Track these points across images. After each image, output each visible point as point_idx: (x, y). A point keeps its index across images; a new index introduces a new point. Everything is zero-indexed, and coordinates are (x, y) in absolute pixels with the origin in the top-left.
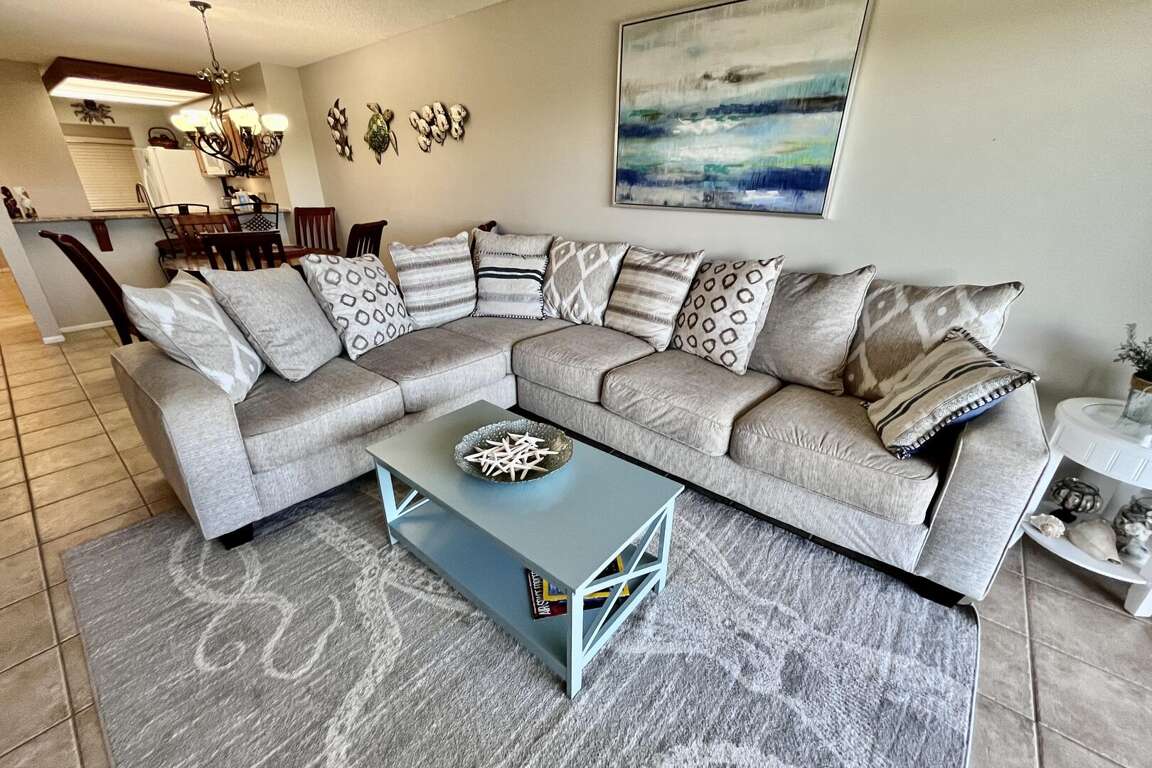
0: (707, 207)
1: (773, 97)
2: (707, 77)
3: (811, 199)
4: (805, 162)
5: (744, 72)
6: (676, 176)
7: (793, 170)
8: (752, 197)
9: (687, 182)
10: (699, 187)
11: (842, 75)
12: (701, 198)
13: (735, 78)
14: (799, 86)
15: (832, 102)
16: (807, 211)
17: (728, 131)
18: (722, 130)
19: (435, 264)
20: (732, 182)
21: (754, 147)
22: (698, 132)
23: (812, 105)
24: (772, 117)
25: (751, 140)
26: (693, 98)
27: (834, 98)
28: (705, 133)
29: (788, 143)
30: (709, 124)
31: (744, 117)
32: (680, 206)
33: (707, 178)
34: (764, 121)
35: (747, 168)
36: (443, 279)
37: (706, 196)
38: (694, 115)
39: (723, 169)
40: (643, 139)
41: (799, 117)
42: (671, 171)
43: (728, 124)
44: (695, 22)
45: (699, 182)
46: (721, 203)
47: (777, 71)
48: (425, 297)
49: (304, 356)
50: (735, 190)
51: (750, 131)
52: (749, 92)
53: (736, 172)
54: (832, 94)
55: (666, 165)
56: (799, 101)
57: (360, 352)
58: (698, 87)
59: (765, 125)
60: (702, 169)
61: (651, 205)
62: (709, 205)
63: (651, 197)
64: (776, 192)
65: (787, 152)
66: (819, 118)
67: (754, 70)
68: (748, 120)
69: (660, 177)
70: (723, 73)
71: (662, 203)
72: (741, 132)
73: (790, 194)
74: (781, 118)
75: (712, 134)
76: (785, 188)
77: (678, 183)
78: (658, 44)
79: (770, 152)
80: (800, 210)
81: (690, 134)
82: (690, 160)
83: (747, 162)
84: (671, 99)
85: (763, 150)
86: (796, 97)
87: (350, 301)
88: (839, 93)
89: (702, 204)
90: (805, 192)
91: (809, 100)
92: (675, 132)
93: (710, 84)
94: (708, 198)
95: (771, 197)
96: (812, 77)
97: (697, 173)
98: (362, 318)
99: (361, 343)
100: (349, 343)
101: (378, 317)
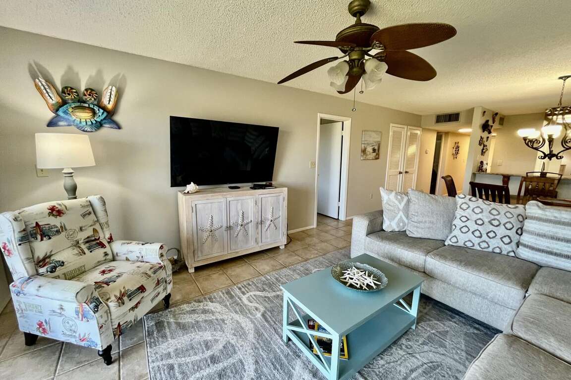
48: (533, 240)
49: (420, 230)
57: (451, 243)
87: (464, 219)
98: (464, 230)
99: (454, 240)
100: (449, 238)
101: (477, 234)
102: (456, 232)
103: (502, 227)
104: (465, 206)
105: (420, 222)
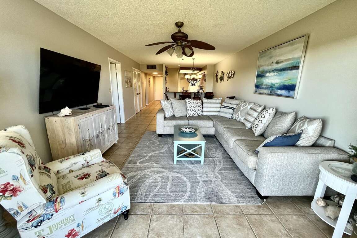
0: (270, 94)
1: (285, 67)
2: (272, 63)
3: (291, 92)
4: (290, 83)
5: (279, 61)
6: (265, 87)
7: (288, 85)
8: (279, 92)
9: (267, 88)
10: (269, 89)
11: (299, 60)
12: (270, 92)
13: (277, 63)
14: (290, 64)
15: (296, 67)
16: (291, 96)
17: (276, 75)
18: (274, 75)
19: (211, 103)
20: (276, 88)
21: (280, 79)
22: (270, 76)
23: (292, 68)
24: (284, 72)
25: (280, 77)
26: (270, 68)
27: (297, 66)
28: (271, 76)
29: (287, 78)
30: (272, 74)
31: (279, 72)
32: (266, 94)
33: (271, 87)
34: (283, 72)
35: (279, 84)
36: (211, 106)
37: (270, 91)
38: (270, 72)
39: (274, 85)
40: (260, 78)
41: (289, 71)
42: (264, 85)
43: (276, 73)
44: (271, 51)
45: (269, 88)
46: (273, 93)
47: (286, 60)
48: (206, 109)
50: (276, 90)
51: (280, 75)
52: (280, 66)
53: (276, 85)
54: (296, 65)
55: (264, 84)
56: (290, 67)
57: (189, 116)
58: (271, 65)
59: (283, 73)
60: (270, 85)
61: (260, 93)
62: (271, 94)
63: (260, 91)
64: (284, 91)
65: (287, 80)
66: (294, 71)
67: (281, 61)
68: (279, 73)
69: (262, 87)
70: (275, 62)
71: (262, 93)
72: (278, 75)
73: (287, 91)
74: (286, 72)
75: (273, 76)
76: (286, 90)
77: (266, 88)
78: (265, 56)
79: (283, 81)
80: (289, 96)
81: (268, 77)
82: (268, 82)
83: (279, 83)
84: (266, 68)
85: (282, 80)
86: (289, 66)
87: (190, 107)
88: (298, 65)
89: (270, 93)
90: (290, 91)
91: (292, 67)
92: (266, 76)
93: (273, 64)
94: (271, 92)
95: (283, 92)
96: (292, 61)
97: (269, 86)
98: (191, 110)
99: (189, 114)
100: (188, 114)
101: (195, 111)
102: (189, 112)
103: (199, 107)
104: (189, 102)
105: (178, 111)
